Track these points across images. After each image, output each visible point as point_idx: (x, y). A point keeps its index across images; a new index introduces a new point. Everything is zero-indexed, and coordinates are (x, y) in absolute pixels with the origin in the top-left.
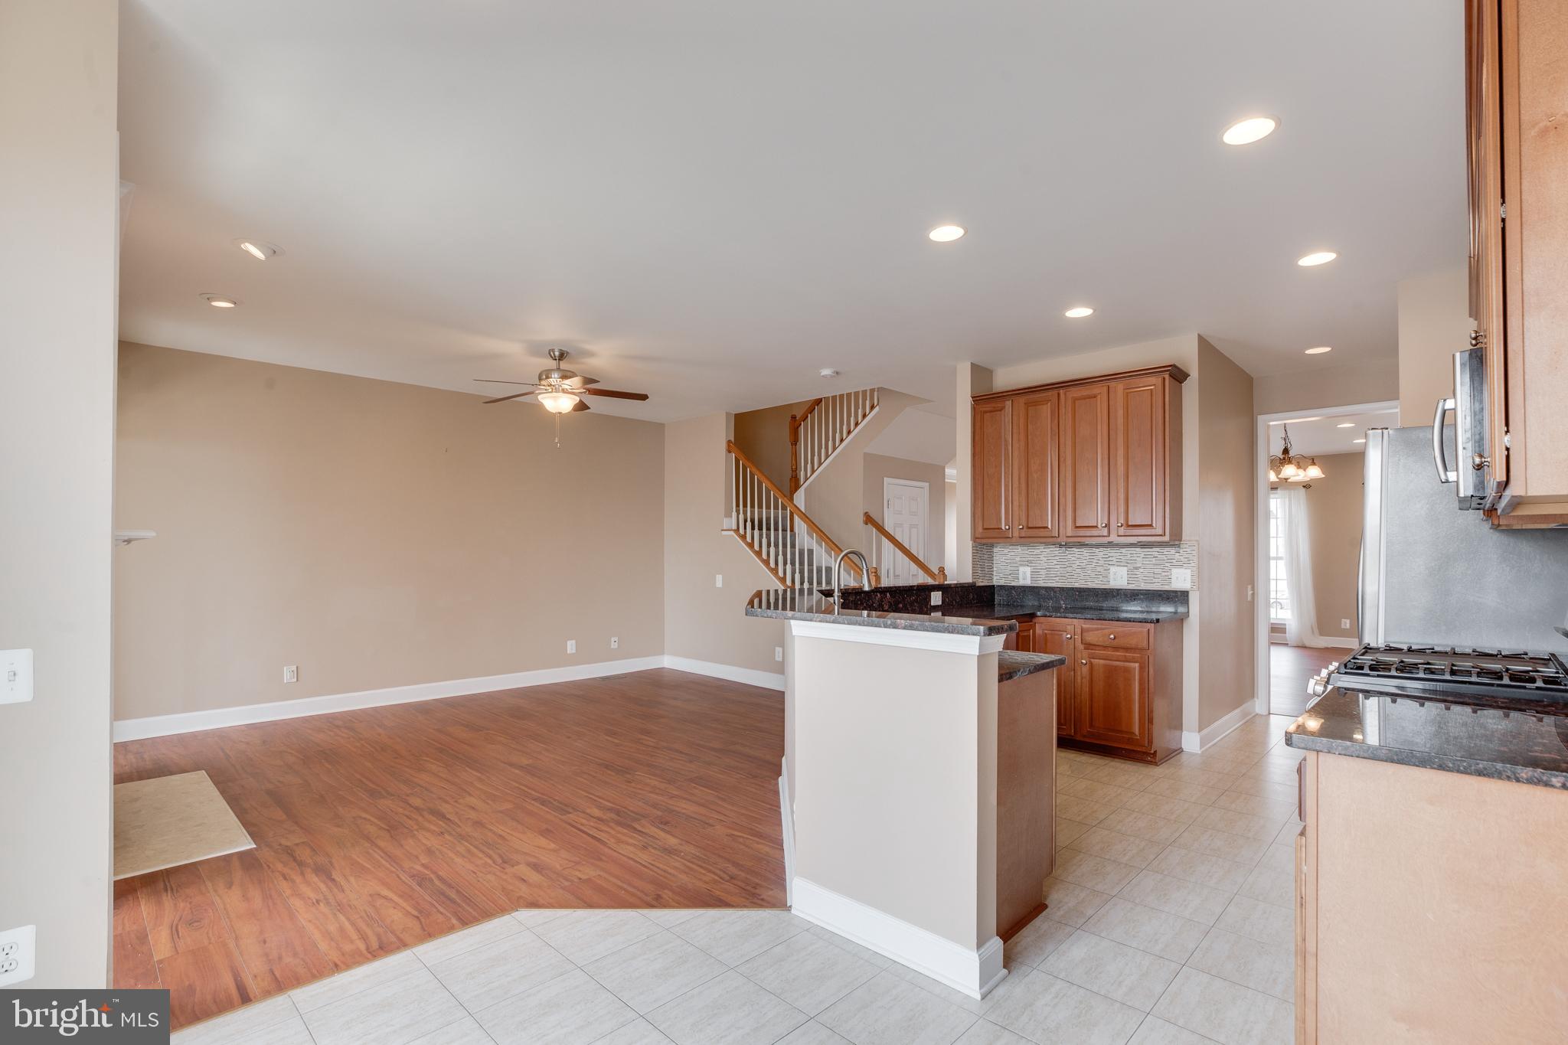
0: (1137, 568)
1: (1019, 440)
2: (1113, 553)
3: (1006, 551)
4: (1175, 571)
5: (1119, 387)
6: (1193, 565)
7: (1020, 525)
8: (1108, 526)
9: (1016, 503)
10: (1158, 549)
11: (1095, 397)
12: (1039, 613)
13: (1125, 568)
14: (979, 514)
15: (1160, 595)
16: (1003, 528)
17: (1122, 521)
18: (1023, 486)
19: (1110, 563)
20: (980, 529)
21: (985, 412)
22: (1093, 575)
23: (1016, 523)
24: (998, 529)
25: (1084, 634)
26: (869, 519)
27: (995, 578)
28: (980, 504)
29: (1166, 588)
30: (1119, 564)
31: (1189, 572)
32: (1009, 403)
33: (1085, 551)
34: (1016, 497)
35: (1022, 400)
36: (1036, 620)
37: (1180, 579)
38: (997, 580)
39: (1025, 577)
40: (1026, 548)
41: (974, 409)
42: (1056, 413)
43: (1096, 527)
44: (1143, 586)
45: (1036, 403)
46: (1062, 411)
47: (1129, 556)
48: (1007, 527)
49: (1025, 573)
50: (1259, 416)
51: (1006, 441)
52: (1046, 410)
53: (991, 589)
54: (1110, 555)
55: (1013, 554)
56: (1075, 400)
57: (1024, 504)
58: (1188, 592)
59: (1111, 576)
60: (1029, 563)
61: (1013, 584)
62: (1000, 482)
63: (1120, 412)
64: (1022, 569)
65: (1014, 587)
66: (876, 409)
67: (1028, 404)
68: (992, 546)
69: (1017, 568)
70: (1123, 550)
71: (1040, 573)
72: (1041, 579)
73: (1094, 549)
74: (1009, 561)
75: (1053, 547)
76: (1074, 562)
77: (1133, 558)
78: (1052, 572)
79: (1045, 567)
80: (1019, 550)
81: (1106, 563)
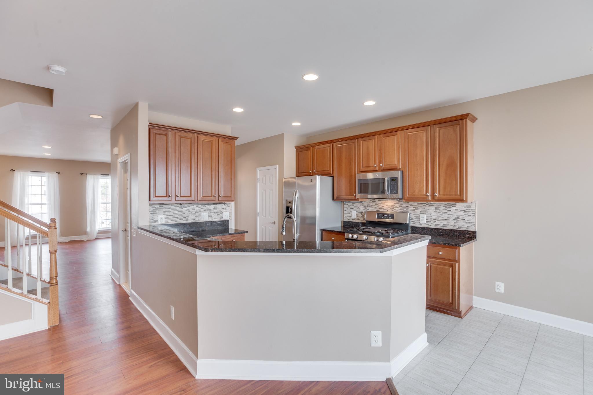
0: (211, 213)
4: (224, 213)
6: (230, 210)
10: (219, 205)
13: (207, 213)
19: (202, 211)
20: (153, 196)
21: (157, 134)
22: (194, 217)
29: (222, 220)
30: (205, 211)
31: (229, 213)
33: (191, 206)
37: (226, 216)
39: (162, 220)
40: (162, 206)
44: (214, 220)
49: (161, 218)
54: (201, 208)
55: (155, 209)
58: (228, 220)
59: (202, 217)
60: (164, 213)
63: (220, 151)
69: (157, 216)
70: (207, 206)
71: (170, 218)
72: (170, 220)
73: (195, 205)
74: (152, 213)
75: (176, 205)
76: (186, 211)
77: (210, 209)
78: (176, 217)
79: (172, 215)
80: (158, 207)
81: (200, 211)
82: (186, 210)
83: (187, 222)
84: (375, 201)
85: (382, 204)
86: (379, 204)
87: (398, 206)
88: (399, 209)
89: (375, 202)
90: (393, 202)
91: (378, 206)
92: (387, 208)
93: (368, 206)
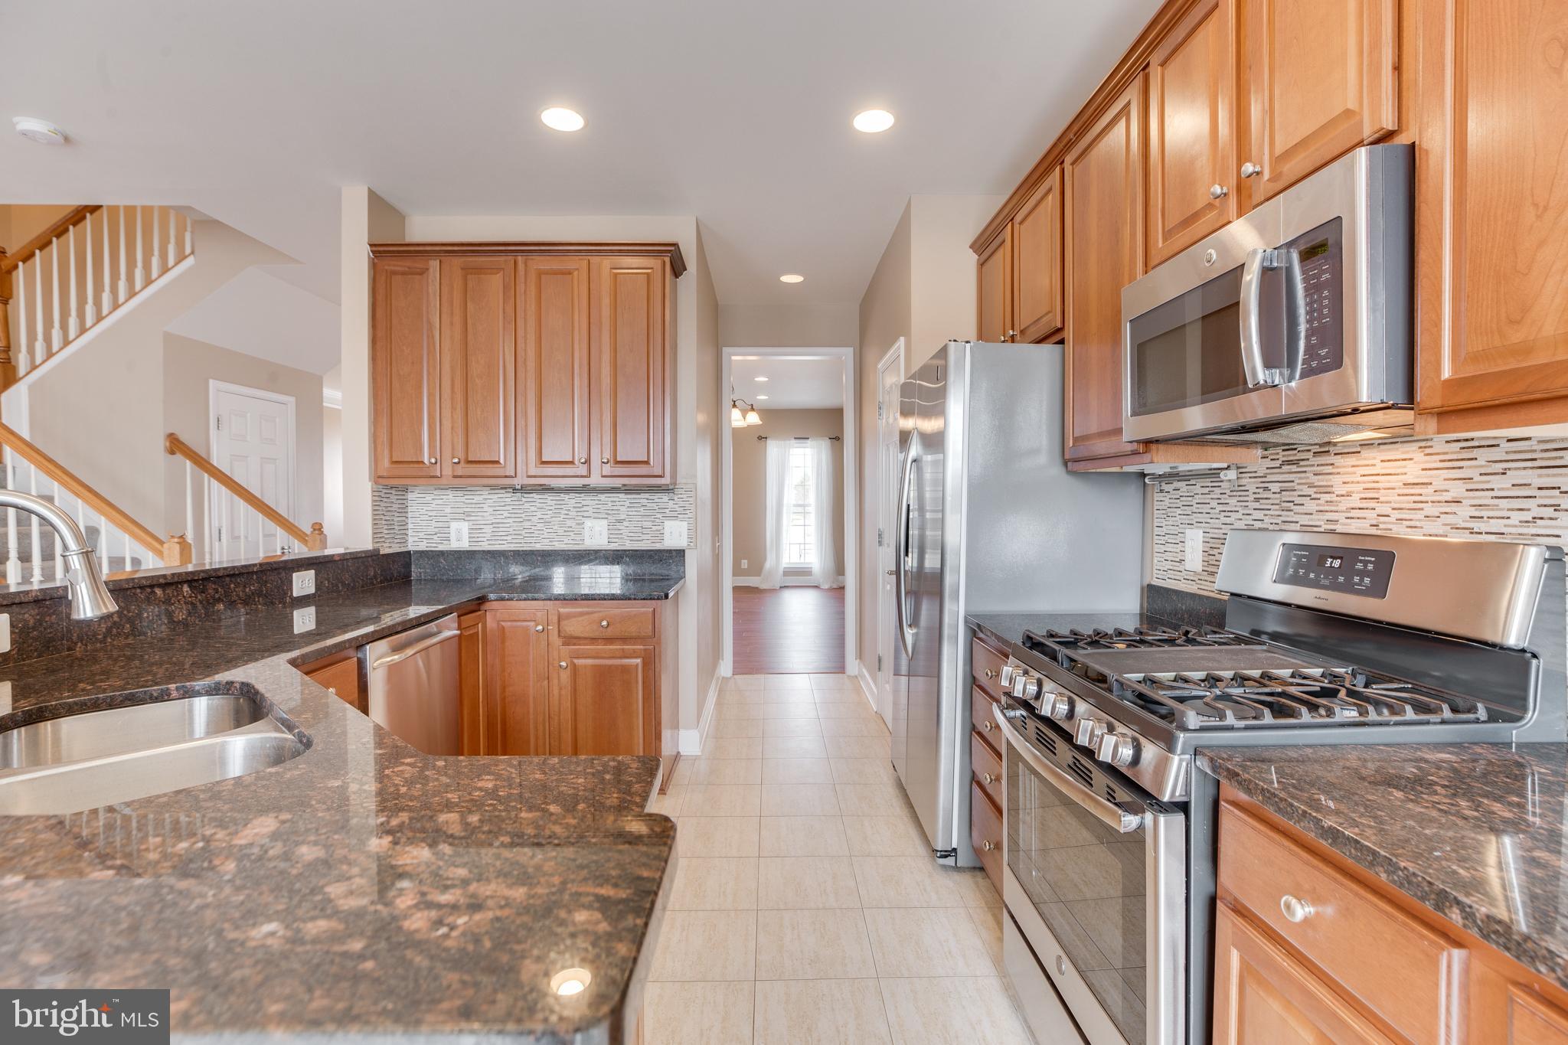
0: (620, 521)
1: (452, 324)
2: (588, 500)
3: (429, 498)
4: (668, 524)
5: (606, 262)
6: (690, 515)
7: (454, 458)
8: (588, 462)
9: (447, 424)
10: (647, 496)
11: (570, 273)
12: (492, 596)
13: (606, 521)
14: (384, 437)
15: (651, 557)
16: (426, 461)
17: (607, 455)
18: (459, 397)
19: (585, 514)
20: (386, 463)
21: (394, 273)
22: (561, 531)
23: (447, 453)
24: (418, 462)
25: (563, 623)
26: (175, 445)
27: (410, 540)
28: (385, 421)
29: (658, 546)
30: (596, 515)
31: (685, 524)
32: (434, 264)
33: (549, 499)
34: (447, 413)
35: (458, 262)
36: (487, 606)
37: (674, 535)
38: (415, 542)
39: (459, 537)
40: (460, 493)
41: (374, 267)
42: (510, 290)
43: (572, 463)
44: (629, 545)
45: (479, 270)
46: (521, 287)
47: (610, 504)
48: (433, 461)
49: (459, 531)
50: (724, 349)
51: (429, 322)
52: (496, 281)
53: (406, 557)
54: (584, 503)
55: (440, 502)
56: (540, 274)
57: (460, 423)
58: (684, 551)
59: (587, 533)
60: (466, 516)
61: (441, 548)
62: (419, 387)
63: (606, 301)
64: (454, 525)
65: (442, 553)
66: (190, 261)
67: (467, 271)
68: (406, 490)
69: (446, 525)
70: (603, 497)
71: (483, 531)
72: (485, 539)
73: (562, 495)
74: (434, 513)
75: (503, 491)
76: (534, 514)
77: (615, 508)
78: (501, 529)
79: (490, 522)
80: (451, 497)
81: (579, 514)
82: (533, 509)
83: (538, 547)
84: (1296, 463)
85: (1336, 480)
86: (1315, 480)
87: (1457, 490)
88: (1464, 512)
89: (1294, 468)
90: (1419, 456)
91: (1311, 492)
92: (1372, 504)
93: (1257, 500)
